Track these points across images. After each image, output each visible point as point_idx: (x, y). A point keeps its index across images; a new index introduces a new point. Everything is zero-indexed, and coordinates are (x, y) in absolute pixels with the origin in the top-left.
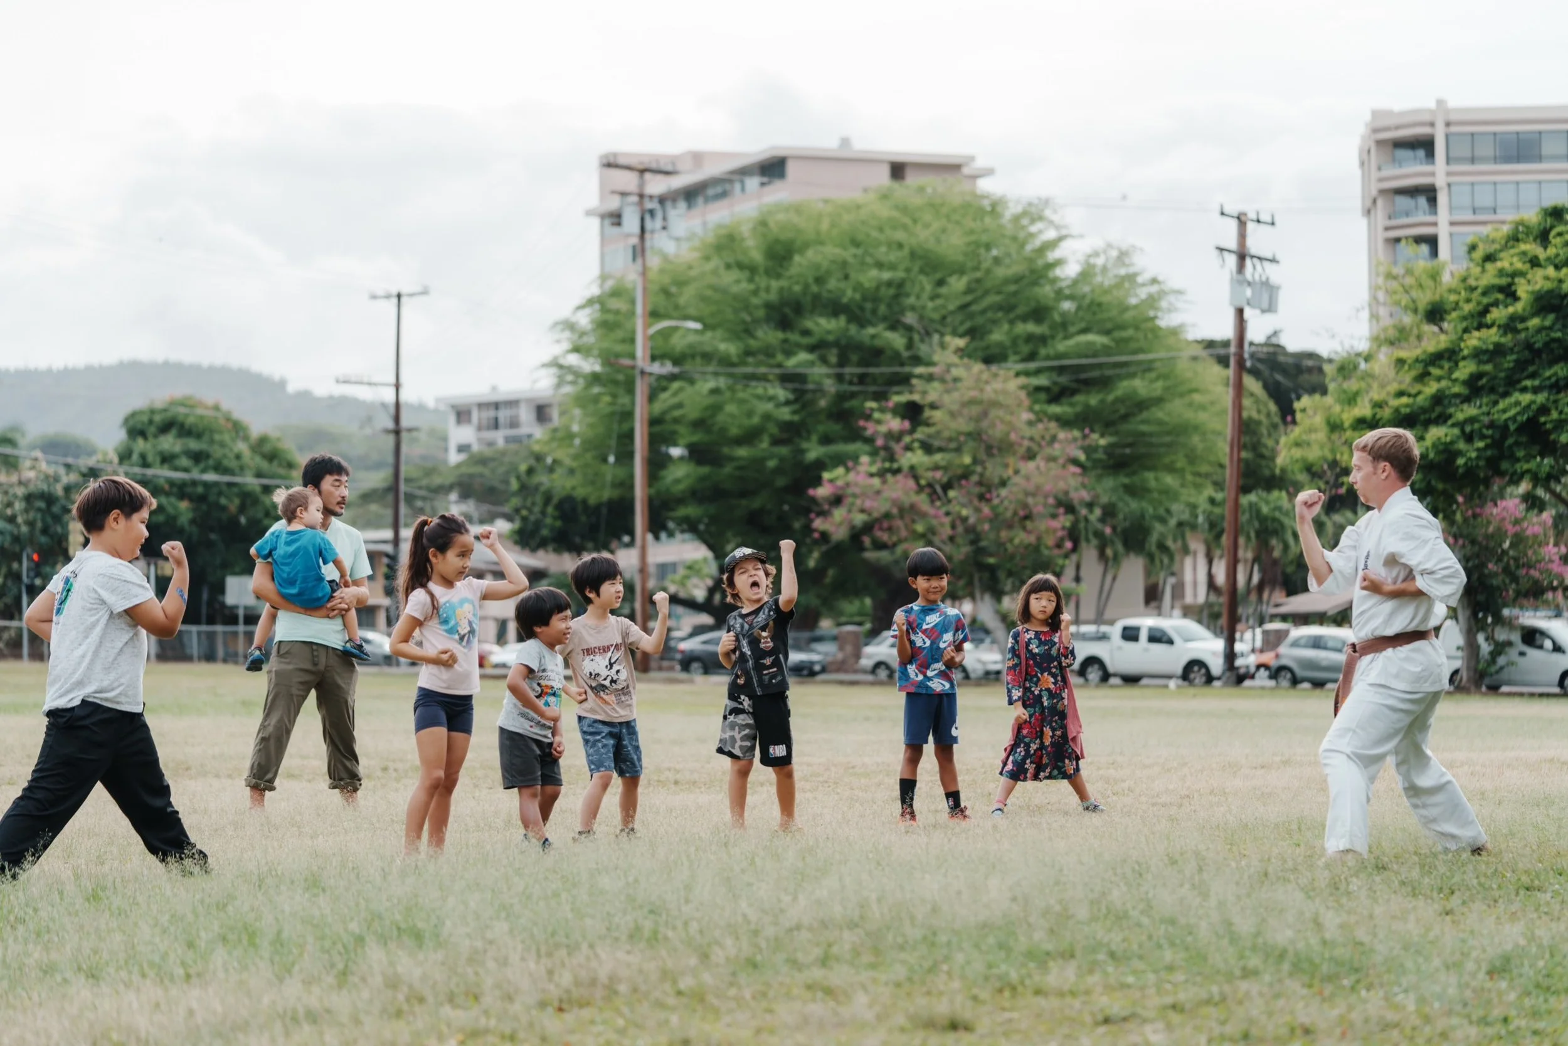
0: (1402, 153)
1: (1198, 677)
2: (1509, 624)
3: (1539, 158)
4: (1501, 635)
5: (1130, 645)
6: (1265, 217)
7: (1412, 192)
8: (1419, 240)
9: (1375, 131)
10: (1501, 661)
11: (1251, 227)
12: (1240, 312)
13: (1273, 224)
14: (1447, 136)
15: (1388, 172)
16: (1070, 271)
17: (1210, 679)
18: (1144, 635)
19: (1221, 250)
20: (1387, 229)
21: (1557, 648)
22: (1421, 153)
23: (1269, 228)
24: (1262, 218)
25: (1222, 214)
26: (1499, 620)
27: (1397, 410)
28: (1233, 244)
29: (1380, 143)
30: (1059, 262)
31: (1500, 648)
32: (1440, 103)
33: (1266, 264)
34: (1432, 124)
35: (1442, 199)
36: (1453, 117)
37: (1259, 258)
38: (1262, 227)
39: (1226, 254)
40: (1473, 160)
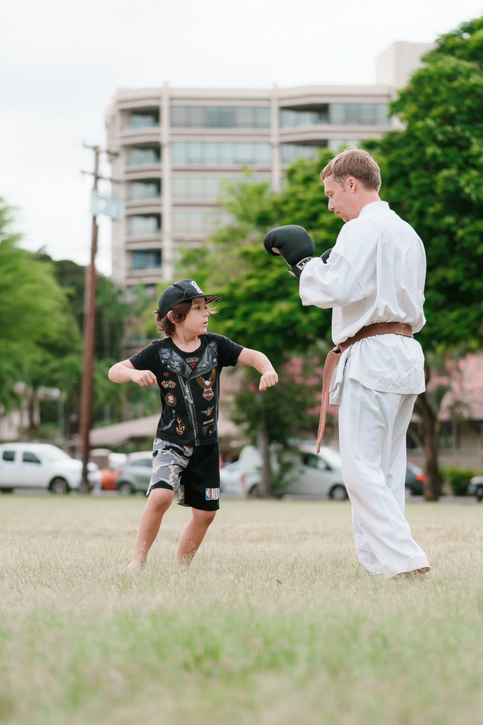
0: (138, 119)
1: (59, 487)
2: (293, 450)
3: (234, 125)
4: (287, 458)
5: (8, 465)
7: (143, 147)
8: (147, 181)
9: (120, 102)
10: (288, 477)
12: (94, 218)
14: (172, 107)
15: (129, 131)
17: (68, 489)
18: (19, 457)
19: (83, 172)
20: (128, 172)
21: (328, 468)
22: (149, 119)
26: (287, 448)
27: (249, 289)
28: (94, 169)
29: (123, 111)
31: (286, 467)
32: (166, 83)
34: (158, 98)
35: (166, 153)
36: (176, 94)
40: (188, 125)
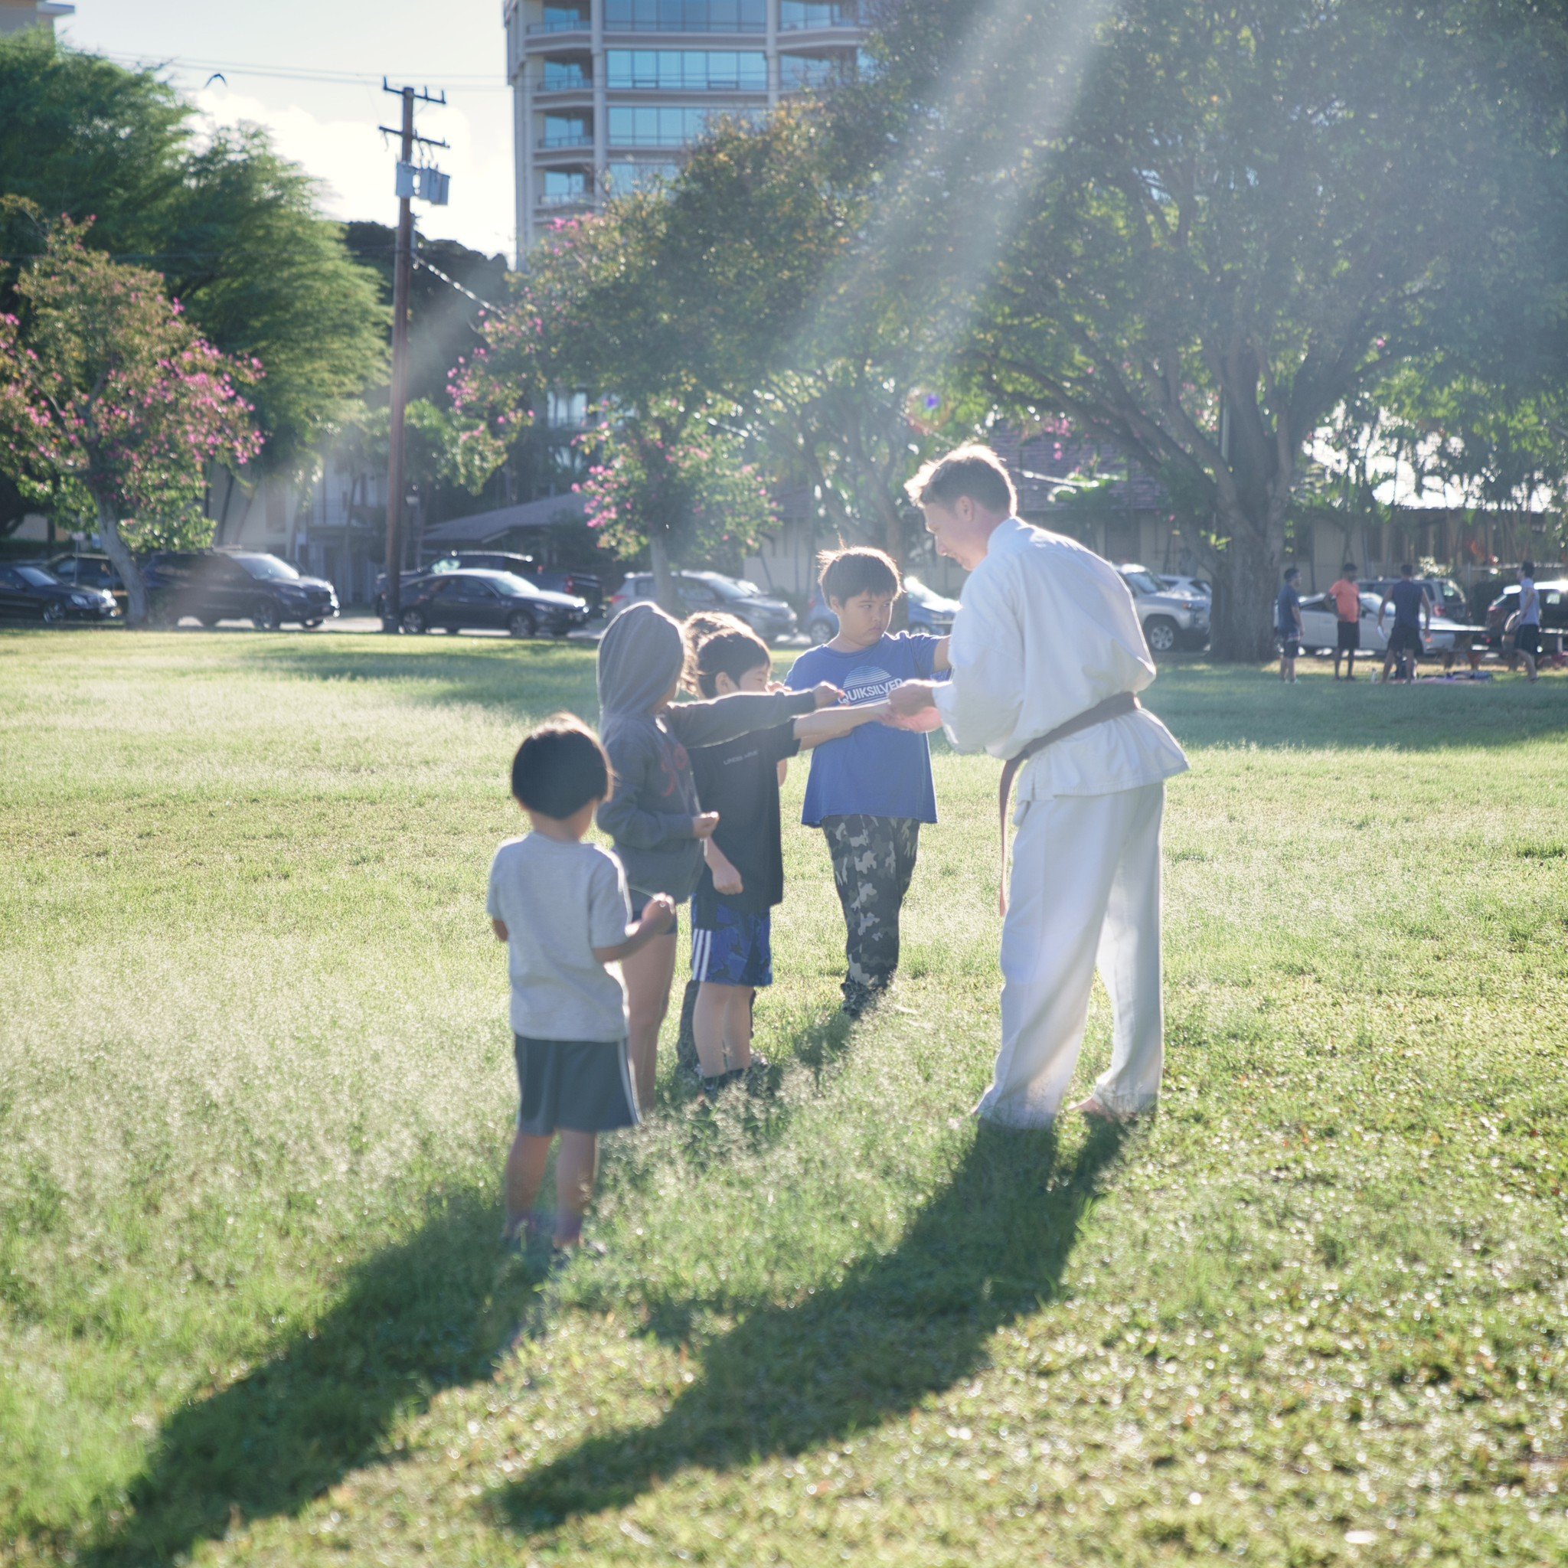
6: (434, 94)
7: (565, 58)
11: (418, 104)
13: (443, 102)
16: (199, 144)
19: (385, 130)
20: (536, 100)
23: (439, 106)
24: (431, 95)
25: (386, 88)
28: (398, 126)
30: (186, 133)
33: (435, 149)
35: (597, 67)
37: (429, 142)
38: (431, 104)
39: (389, 135)
40: (633, 24)
